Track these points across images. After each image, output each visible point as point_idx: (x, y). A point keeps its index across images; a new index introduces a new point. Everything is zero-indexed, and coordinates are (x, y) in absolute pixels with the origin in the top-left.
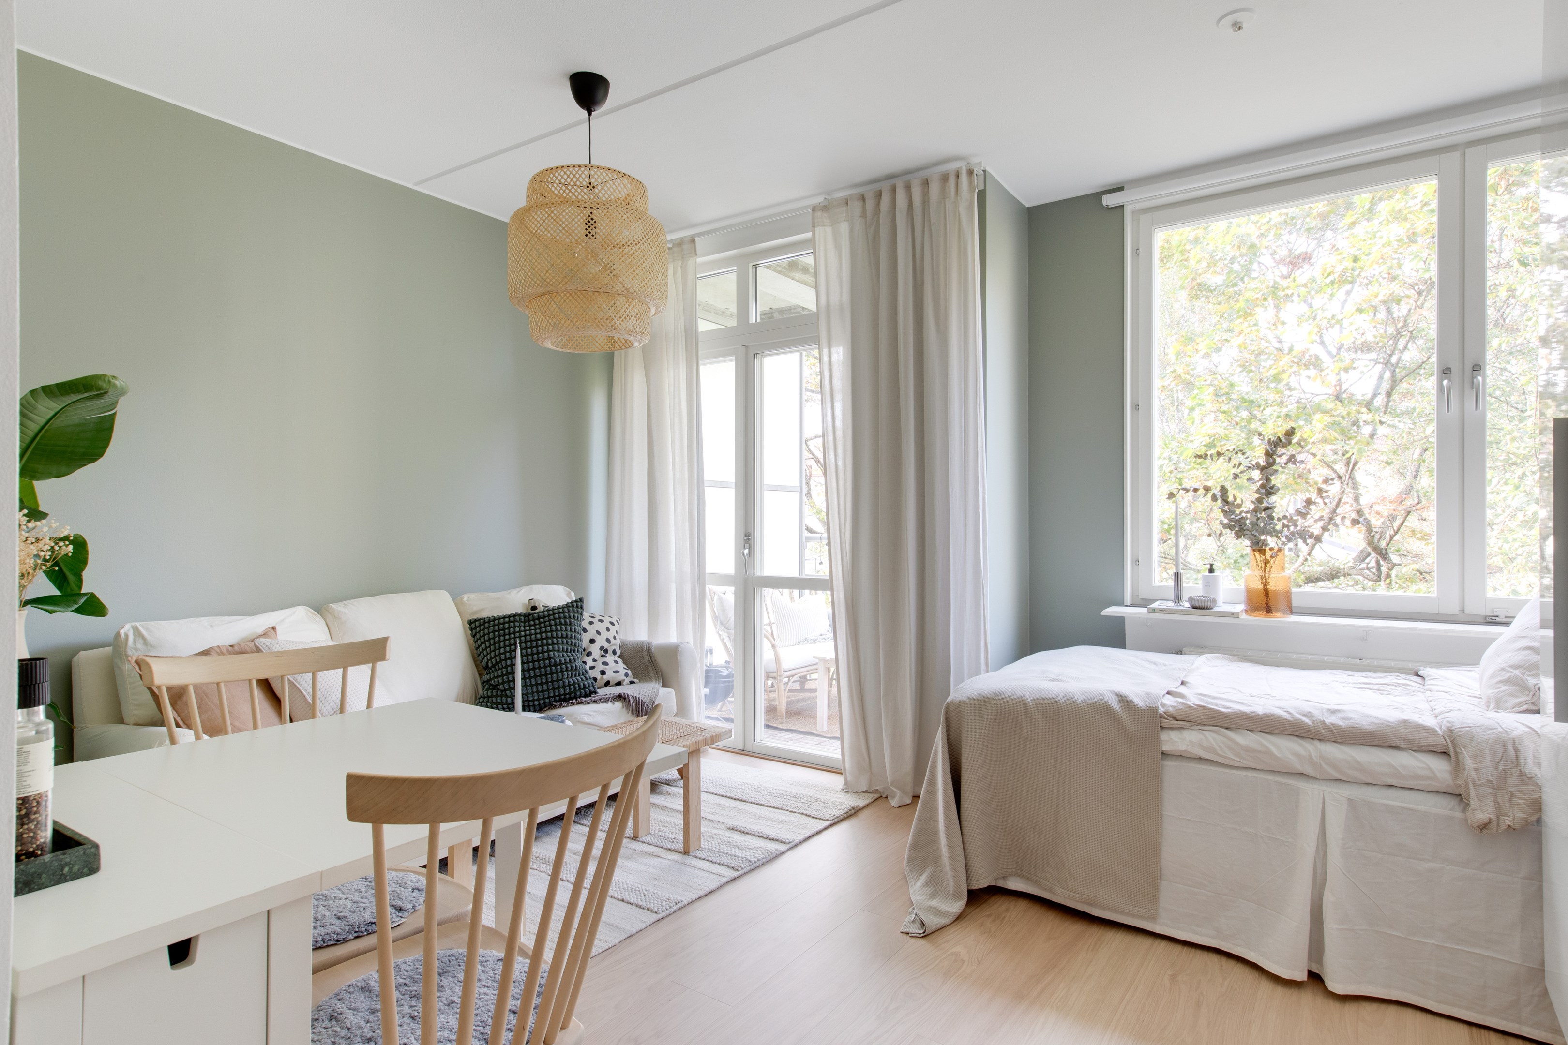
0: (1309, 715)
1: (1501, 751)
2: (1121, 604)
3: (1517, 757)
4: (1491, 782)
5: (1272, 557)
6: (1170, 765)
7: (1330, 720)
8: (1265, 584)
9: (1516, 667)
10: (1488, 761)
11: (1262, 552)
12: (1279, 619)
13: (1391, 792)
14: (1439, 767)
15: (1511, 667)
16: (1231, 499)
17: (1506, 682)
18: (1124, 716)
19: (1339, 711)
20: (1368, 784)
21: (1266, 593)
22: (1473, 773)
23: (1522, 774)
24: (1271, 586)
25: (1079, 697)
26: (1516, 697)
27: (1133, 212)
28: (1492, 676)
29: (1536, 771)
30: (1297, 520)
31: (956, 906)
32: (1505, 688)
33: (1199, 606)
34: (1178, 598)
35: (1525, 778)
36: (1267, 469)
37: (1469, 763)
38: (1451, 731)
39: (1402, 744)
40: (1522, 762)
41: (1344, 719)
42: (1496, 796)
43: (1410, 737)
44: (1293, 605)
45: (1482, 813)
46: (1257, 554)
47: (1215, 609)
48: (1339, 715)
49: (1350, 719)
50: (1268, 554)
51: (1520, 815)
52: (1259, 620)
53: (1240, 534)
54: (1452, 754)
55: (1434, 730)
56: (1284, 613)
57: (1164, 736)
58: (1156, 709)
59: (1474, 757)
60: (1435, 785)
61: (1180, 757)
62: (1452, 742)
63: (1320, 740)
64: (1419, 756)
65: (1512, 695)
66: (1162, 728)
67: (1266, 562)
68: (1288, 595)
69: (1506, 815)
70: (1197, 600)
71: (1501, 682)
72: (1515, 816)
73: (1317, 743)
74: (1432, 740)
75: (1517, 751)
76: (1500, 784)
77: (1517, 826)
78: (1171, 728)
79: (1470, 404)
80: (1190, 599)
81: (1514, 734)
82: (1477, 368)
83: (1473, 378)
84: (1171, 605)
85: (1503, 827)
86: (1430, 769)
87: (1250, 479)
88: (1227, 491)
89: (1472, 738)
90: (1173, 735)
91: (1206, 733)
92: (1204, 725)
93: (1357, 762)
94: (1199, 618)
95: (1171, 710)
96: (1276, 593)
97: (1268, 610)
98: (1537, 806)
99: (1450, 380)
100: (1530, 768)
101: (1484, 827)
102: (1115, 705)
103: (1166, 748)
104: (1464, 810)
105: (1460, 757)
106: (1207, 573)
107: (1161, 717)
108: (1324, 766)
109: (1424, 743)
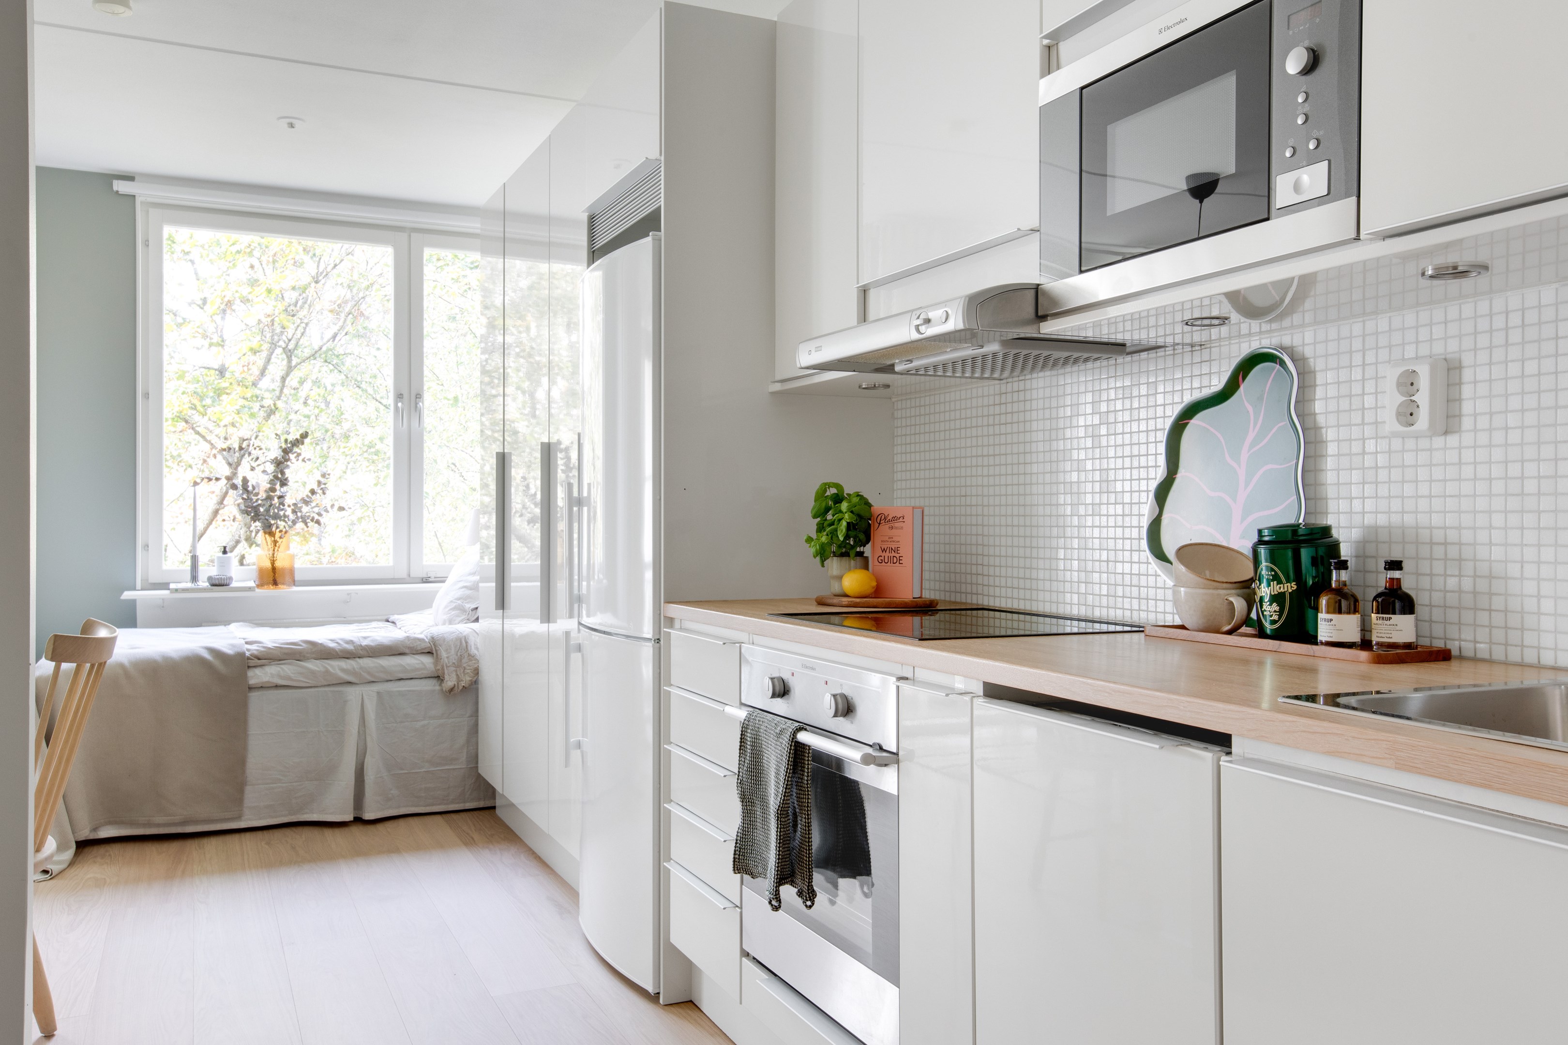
0: (351, 642)
1: (459, 644)
2: (134, 589)
3: (467, 646)
4: (454, 663)
5: (281, 538)
6: (254, 696)
7: (365, 643)
8: (273, 563)
9: (459, 599)
10: (453, 652)
11: (272, 534)
12: (283, 591)
13: (402, 682)
14: (427, 660)
15: (456, 599)
16: (250, 488)
17: (454, 609)
18: (217, 663)
19: (368, 637)
20: (387, 681)
21: (274, 569)
22: (446, 660)
23: (469, 655)
24: (278, 564)
25: (174, 655)
26: (460, 616)
27: (141, 202)
28: (446, 607)
29: (476, 652)
30: (301, 507)
31: (69, 854)
32: (453, 612)
33: (218, 584)
34: (194, 578)
35: (471, 657)
36: (280, 464)
37: (444, 655)
38: (433, 638)
39: (407, 651)
40: (469, 648)
41: (373, 641)
42: (456, 671)
43: (411, 645)
44: (296, 579)
45: (450, 682)
46: (267, 536)
47: (231, 585)
48: (369, 639)
49: (377, 640)
50: (278, 535)
51: (468, 679)
52: (269, 592)
53: (255, 518)
54: (434, 652)
55: (423, 640)
56: (289, 585)
57: (250, 673)
58: (244, 653)
59: (446, 650)
60: (425, 673)
61: (261, 687)
62: (434, 644)
63: (359, 657)
64: (416, 656)
65: (458, 616)
66: (249, 667)
67: (275, 542)
68: (292, 571)
69: (462, 681)
70: (218, 579)
71: (451, 609)
72: (466, 680)
73: (358, 659)
74: (423, 645)
75: (466, 642)
76: (458, 665)
77: (467, 686)
78: (255, 667)
79: (415, 423)
80: (210, 579)
81: (465, 634)
82: (419, 396)
83: (416, 404)
84: (189, 585)
85: (461, 688)
86: (422, 663)
87: (264, 472)
88: (248, 481)
89: (444, 640)
90: (258, 671)
91: (282, 666)
92: (280, 660)
93: (382, 667)
94: (219, 594)
95: (255, 652)
96: (283, 569)
97: (275, 583)
98: (477, 672)
99: (402, 403)
100: (473, 651)
101: (452, 690)
102: (207, 655)
103: (252, 682)
104: (440, 685)
105: (439, 652)
106: (221, 554)
107: (248, 658)
108: (363, 673)
109: (419, 648)
